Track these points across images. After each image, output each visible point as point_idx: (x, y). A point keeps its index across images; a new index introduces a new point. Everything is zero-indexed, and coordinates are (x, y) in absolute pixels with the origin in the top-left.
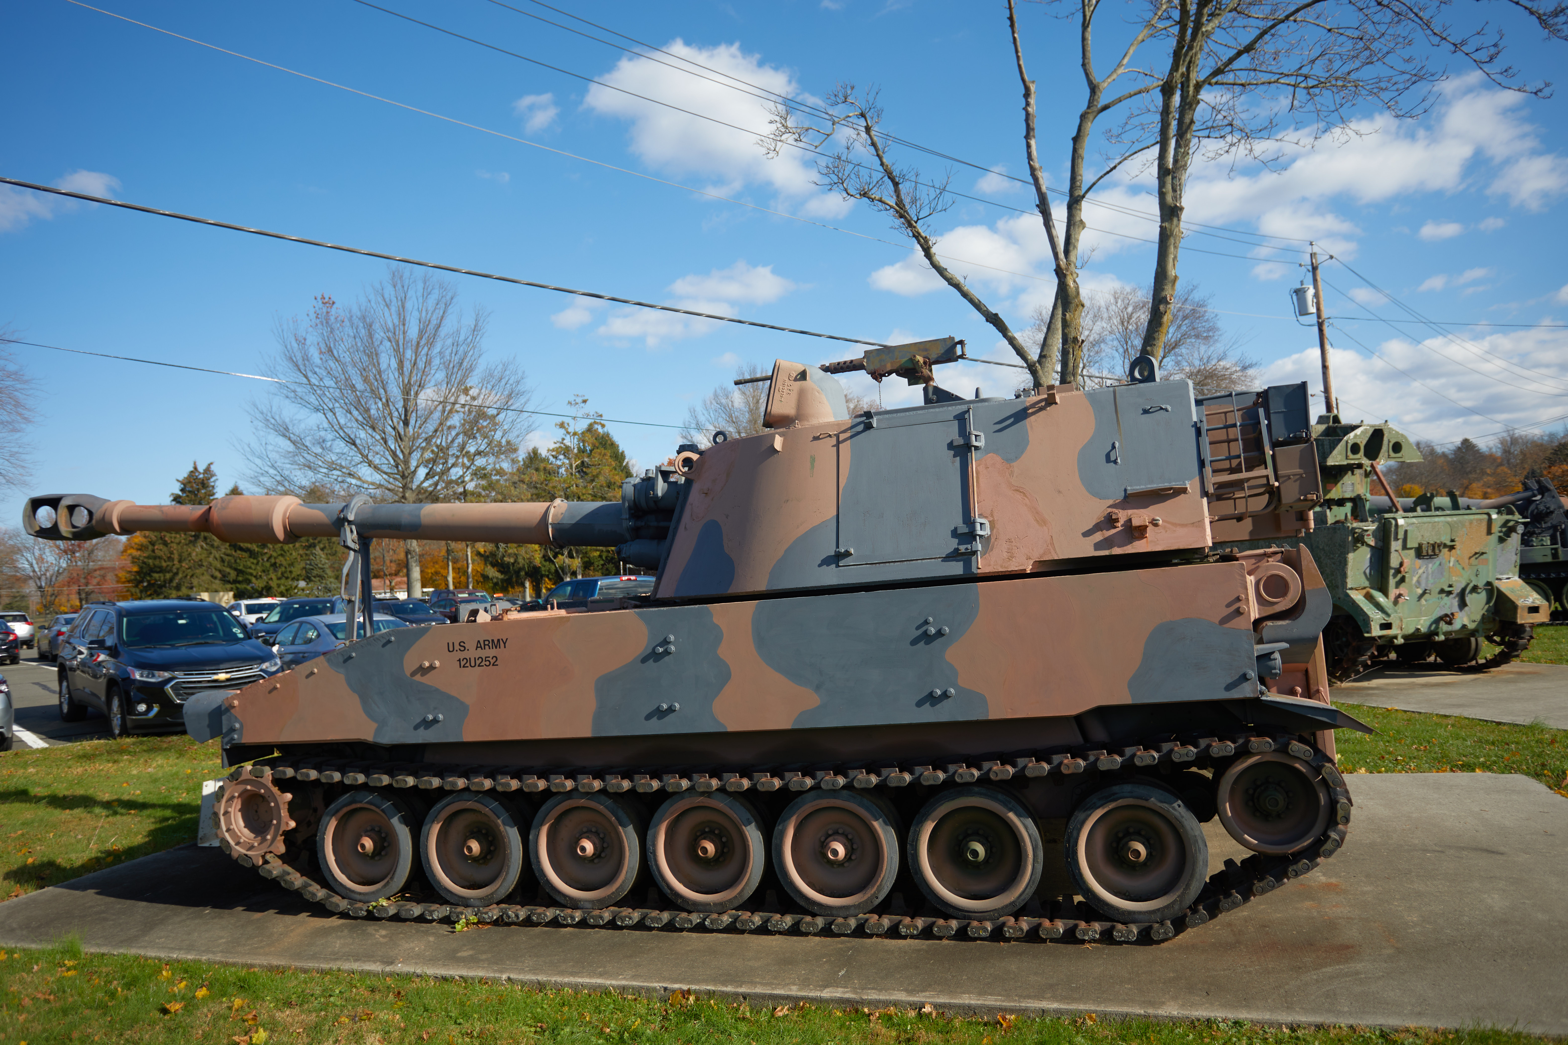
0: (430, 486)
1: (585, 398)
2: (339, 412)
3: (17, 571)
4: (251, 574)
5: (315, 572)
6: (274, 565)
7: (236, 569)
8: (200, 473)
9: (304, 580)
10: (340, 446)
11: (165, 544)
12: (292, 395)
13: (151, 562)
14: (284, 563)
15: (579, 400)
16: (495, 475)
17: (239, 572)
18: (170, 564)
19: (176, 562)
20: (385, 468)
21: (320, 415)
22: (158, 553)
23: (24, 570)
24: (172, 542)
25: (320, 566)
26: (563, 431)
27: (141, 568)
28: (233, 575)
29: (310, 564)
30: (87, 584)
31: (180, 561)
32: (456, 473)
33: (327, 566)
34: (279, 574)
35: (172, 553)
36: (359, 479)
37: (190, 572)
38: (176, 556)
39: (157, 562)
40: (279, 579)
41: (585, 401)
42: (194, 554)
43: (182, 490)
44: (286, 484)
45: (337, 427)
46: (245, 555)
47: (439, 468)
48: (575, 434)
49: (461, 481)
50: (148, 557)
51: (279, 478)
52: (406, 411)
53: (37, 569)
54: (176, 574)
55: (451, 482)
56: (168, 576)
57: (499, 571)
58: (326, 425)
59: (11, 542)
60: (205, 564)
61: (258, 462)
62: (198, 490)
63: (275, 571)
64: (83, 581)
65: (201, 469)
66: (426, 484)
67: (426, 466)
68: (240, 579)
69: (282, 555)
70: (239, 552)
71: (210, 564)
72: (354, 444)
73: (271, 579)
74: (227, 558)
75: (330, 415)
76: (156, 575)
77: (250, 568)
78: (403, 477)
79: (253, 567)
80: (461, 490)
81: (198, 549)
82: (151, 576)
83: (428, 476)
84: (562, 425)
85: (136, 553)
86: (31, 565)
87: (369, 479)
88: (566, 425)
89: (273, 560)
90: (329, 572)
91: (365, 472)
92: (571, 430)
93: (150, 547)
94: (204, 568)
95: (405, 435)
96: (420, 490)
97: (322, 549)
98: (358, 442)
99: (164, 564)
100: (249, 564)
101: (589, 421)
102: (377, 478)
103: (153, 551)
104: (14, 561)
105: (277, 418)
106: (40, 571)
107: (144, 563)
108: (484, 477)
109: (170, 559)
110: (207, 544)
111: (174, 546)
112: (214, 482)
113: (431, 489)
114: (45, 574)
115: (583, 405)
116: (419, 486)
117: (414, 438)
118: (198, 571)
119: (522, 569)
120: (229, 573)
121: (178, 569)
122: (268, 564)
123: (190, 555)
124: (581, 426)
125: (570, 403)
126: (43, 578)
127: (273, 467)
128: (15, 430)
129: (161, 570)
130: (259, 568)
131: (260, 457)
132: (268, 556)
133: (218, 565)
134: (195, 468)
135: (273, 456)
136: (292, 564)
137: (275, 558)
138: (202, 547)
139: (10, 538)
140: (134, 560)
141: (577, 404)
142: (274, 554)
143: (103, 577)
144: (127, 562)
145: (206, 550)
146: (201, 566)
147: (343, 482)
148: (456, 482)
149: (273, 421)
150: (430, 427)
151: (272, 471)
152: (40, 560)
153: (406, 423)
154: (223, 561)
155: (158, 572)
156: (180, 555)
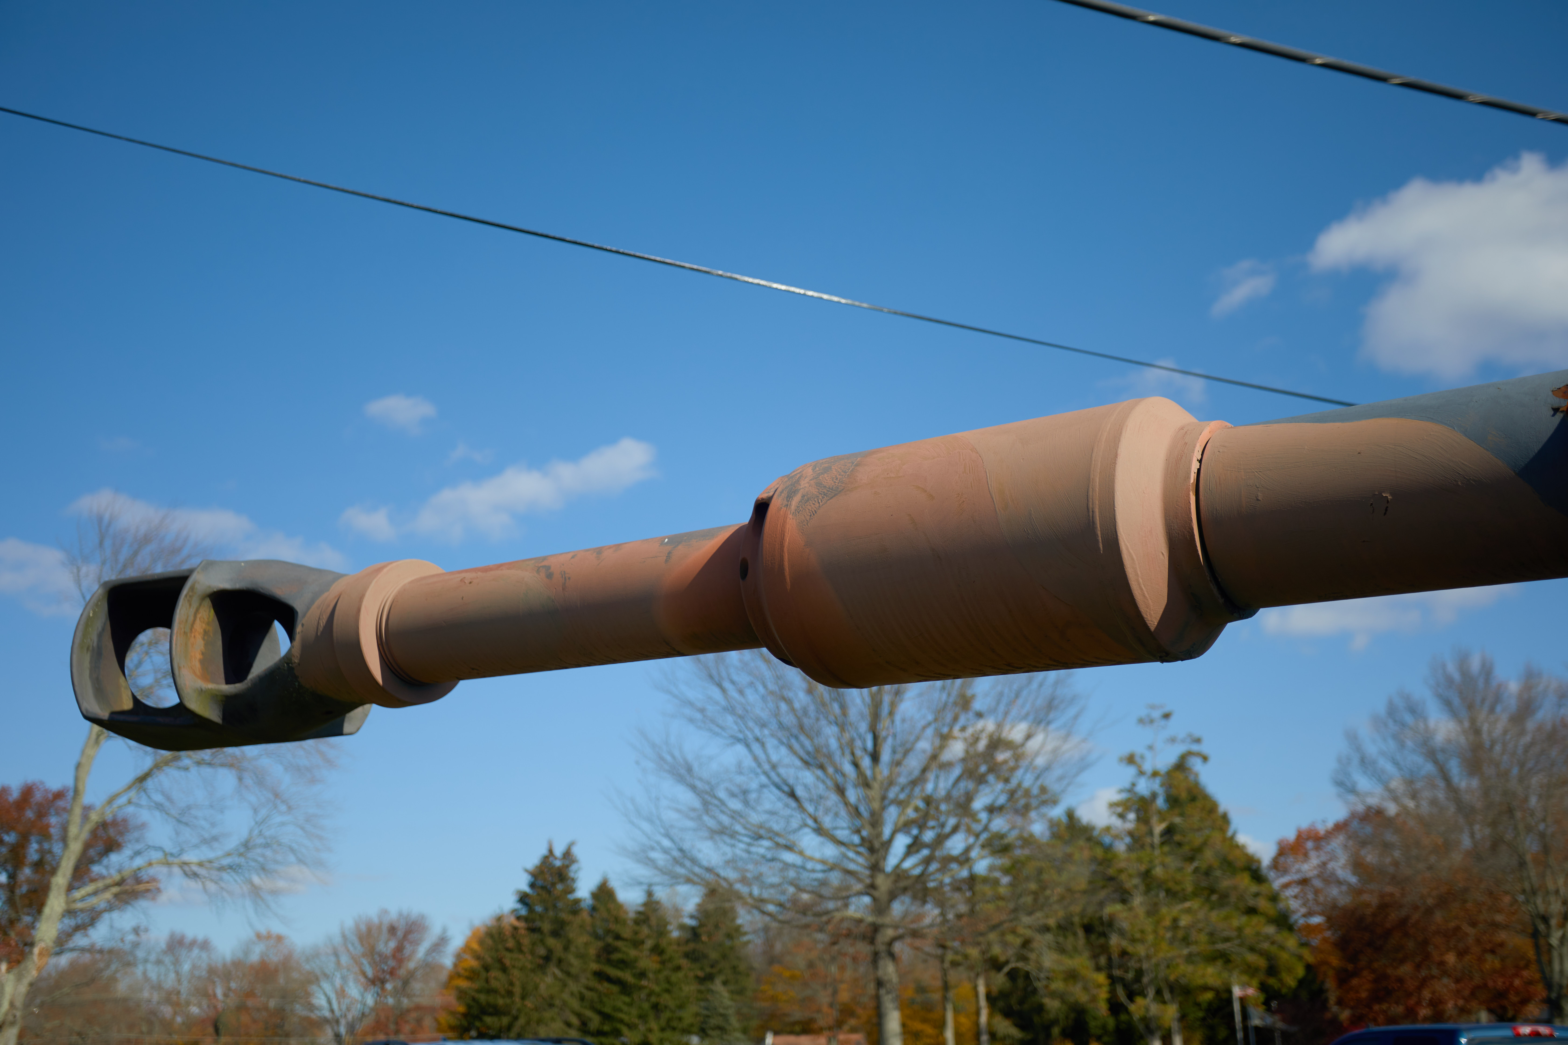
0: (915, 866)
1: (1166, 710)
2: (771, 743)
3: (312, 1011)
4: (621, 1021)
5: (713, 1022)
6: (656, 1007)
7: (600, 1013)
8: (556, 858)
9: (697, 1034)
10: (772, 800)
11: (504, 969)
12: (698, 716)
13: (482, 998)
14: (672, 1004)
15: (1156, 714)
16: (1022, 847)
17: (606, 1017)
18: (508, 1001)
19: (517, 999)
20: (843, 834)
21: (740, 749)
22: (494, 984)
23: (319, 1008)
24: (514, 967)
25: (722, 1011)
26: (1131, 771)
27: (469, 1007)
28: (595, 1022)
29: (707, 1009)
30: (397, 1032)
31: (523, 997)
32: (956, 844)
33: (730, 1012)
34: (663, 1022)
35: (512, 984)
36: (801, 853)
37: (535, 1016)
38: (517, 990)
39: (491, 999)
40: (663, 1030)
41: (1167, 716)
42: (542, 987)
43: (532, 885)
44: (688, 863)
45: (767, 767)
46: (615, 989)
47: (929, 836)
48: (1155, 774)
49: (964, 859)
50: (479, 991)
51: (676, 853)
52: (875, 738)
53: (335, 1006)
54: (516, 1018)
55: (951, 859)
56: (505, 1021)
57: (1016, 1025)
58: (748, 762)
59: (307, 967)
60: (557, 1002)
61: (646, 826)
62: (553, 885)
63: (657, 1018)
64: (392, 1027)
65: (558, 851)
66: (907, 864)
67: (908, 833)
68: (606, 1028)
69: (668, 991)
70: (606, 985)
71: (565, 1003)
72: (792, 795)
73: (650, 1030)
74: (588, 994)
75: (756, 747)
76: (488, 1020)
77: (620, 1010)
78: (872, 850)
79: (625, 1008)
80: (964, 873)
81: (549, 979)
82: (481, 1020)
83: (911, 850)
84: (1131, 760)
85: (464, 984)
86: (329, 1002)
87: (817, 855)
88: (1137, 759)
89: (653, 999)
90: (734, 1022)
91: (809, 842)
92: (1148, 767)
93: (484, 974)
94: (556, 1010)
95: (874, 778)
96: (899, 874)
97: (725, 983)
98: (800, 792)
99: (500, 1002)
100: (619, 1004)
101: (1179, 749)
102: (830, 851)
103: (487, 981)
104: (308, 995)
105: (677, 753)
106: (340, 1010)
107: (474, 999)
108: (1005, 849)
109: (510, 994)
110: (562, 970)
111: (516, 972)
112: (576, 872)
113: (917, 871)
114: (345, 1016)
115: (1163, 722)
116: (898, 866)
117: (891, 782)
118: (548, 1015)
119: (1055, 1022)
120: (590, 1019)
121: (519, 1010)
122: (646, 1006)
123: (536, 987)
124: (1165, 759)
125: (1141, 721)
126: (343, 1022)
127: (667, 836)
128: (313, 781)
129: (496, 1011)
130: (634, 1011)
131: (650, 820)
132: (646, 991)
133: (575, 1004)
134: (551, 851)
135: (670, 816)
136: (681, 1007)
137: (658, 995)
138: (555, 976)
139: (308, 960)
140: (461, 994)
141: (1152, 721)
142: (657, 989)
143: (419, 1021)
144: (451, 999)
145: (560, 980)
146: (551, 1005)
147: (773, 860)
148: (957, 860)
149: (668, 758)
150: (914, 763)
151: (666, 843)
152: (341, 993)
153: (875, 757)
154: (582, 998)
155: (490, 1014)
156: (524, 988)
